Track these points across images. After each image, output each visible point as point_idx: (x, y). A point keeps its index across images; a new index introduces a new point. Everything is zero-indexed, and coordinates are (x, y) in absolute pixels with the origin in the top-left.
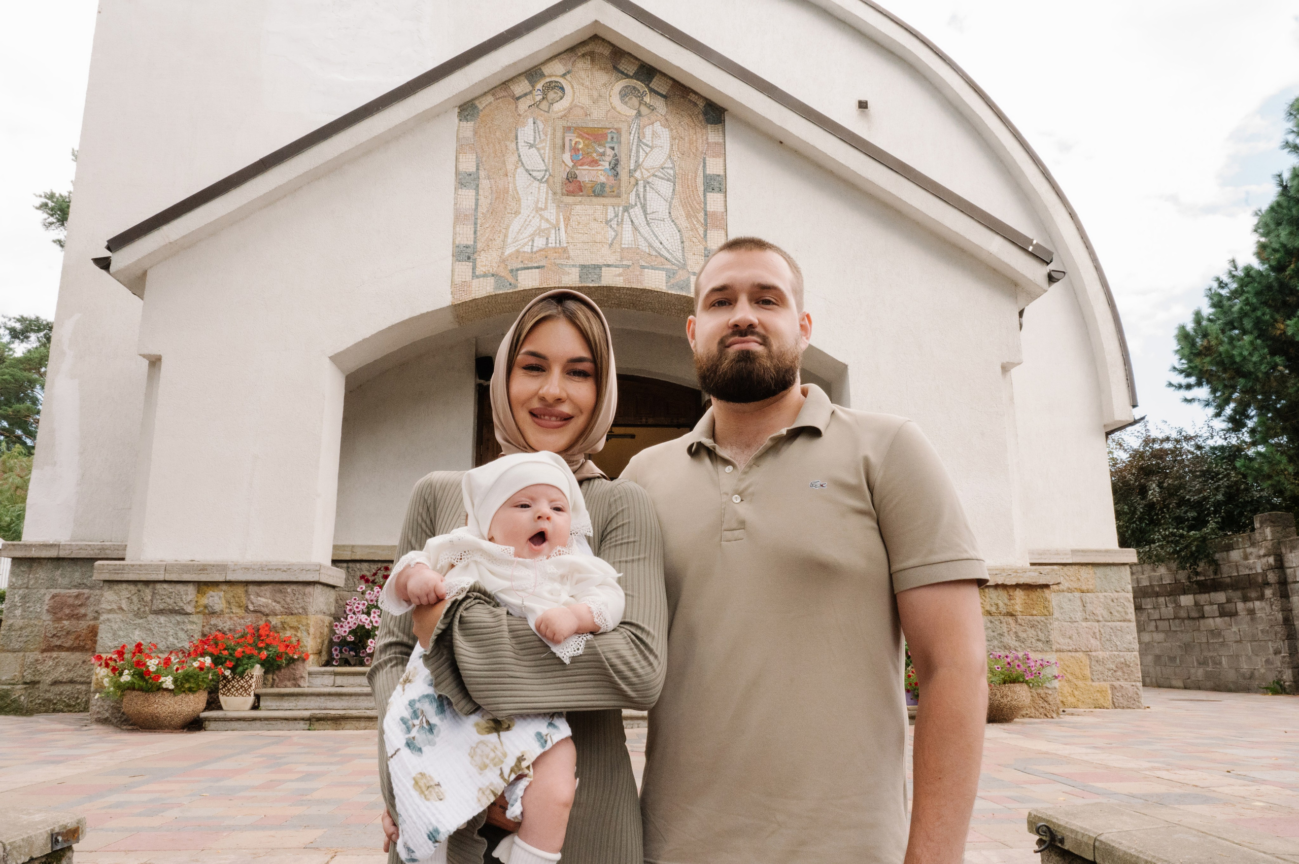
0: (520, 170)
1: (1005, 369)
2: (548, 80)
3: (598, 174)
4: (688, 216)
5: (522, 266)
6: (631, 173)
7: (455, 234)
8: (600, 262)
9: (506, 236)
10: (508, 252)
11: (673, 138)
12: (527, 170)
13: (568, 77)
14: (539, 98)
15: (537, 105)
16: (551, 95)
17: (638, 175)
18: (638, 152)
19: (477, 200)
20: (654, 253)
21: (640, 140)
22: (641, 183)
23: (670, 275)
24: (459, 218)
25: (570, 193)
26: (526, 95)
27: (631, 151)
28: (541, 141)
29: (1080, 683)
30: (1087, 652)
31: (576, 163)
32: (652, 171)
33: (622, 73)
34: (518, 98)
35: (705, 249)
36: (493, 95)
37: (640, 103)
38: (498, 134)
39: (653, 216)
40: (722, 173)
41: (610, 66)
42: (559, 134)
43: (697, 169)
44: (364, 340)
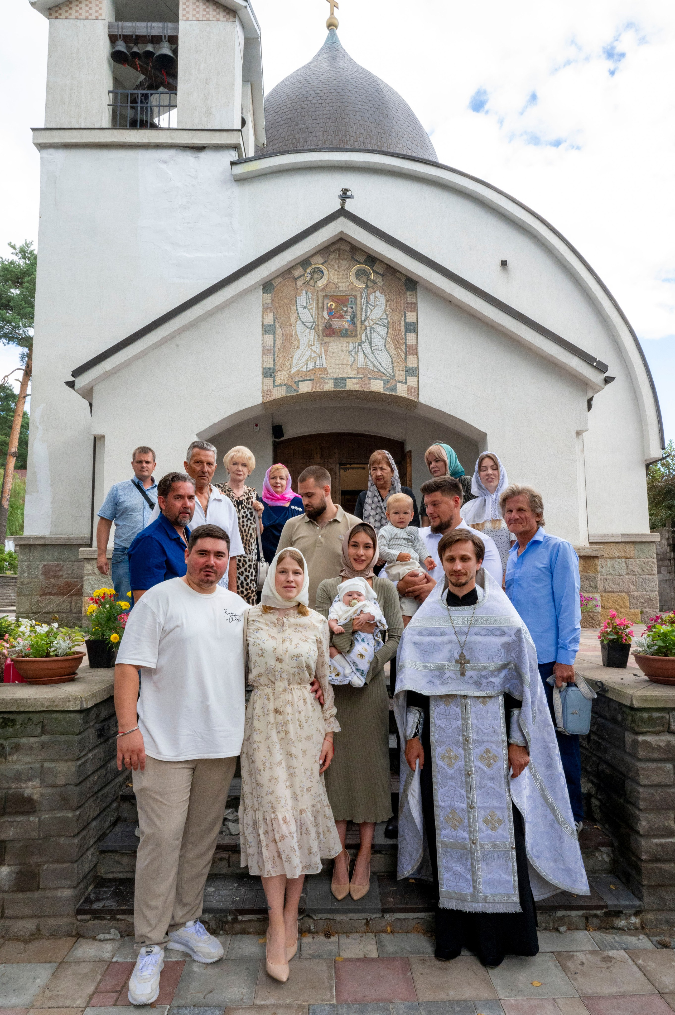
0: (299, 322)
1: (578, 433)
2: (313, 266)
3: (345, 324)
4: (396, 347)
5: (301, 379)
6: (362, 322)
7: (263, 361)
8: (346, 376)
9: (291, 362)
10: (293, 371)
11: (387, 300)
12: (303, 322)
13: (325, 265)
14: (308, 278)
15: (307, 283)
16: (316, 276)
17: (366, 323)
18: (366, 309)
19: (275, 341)
20: (376, 370)
21: (367, 302)
22: (368, 328)
23: (386, 383)
24: (265, 351)
25: (327, 336)
26: (301, 276)
27: (362, 309)
28: (311, 304)
29: (623, 610)
30: (628, 593)
31: (331, 316)
32: (375, 321)
33: (357, 261)
34: (298, 278)
35: (406, 367)
36: (282, 277)
37: (368, 280)
38: (285, 301)
39: (376, 348)
40: (415, 321)
41: (349, 257)
42: (321, 300)
43: (401, 319)
44: (215, 424)
